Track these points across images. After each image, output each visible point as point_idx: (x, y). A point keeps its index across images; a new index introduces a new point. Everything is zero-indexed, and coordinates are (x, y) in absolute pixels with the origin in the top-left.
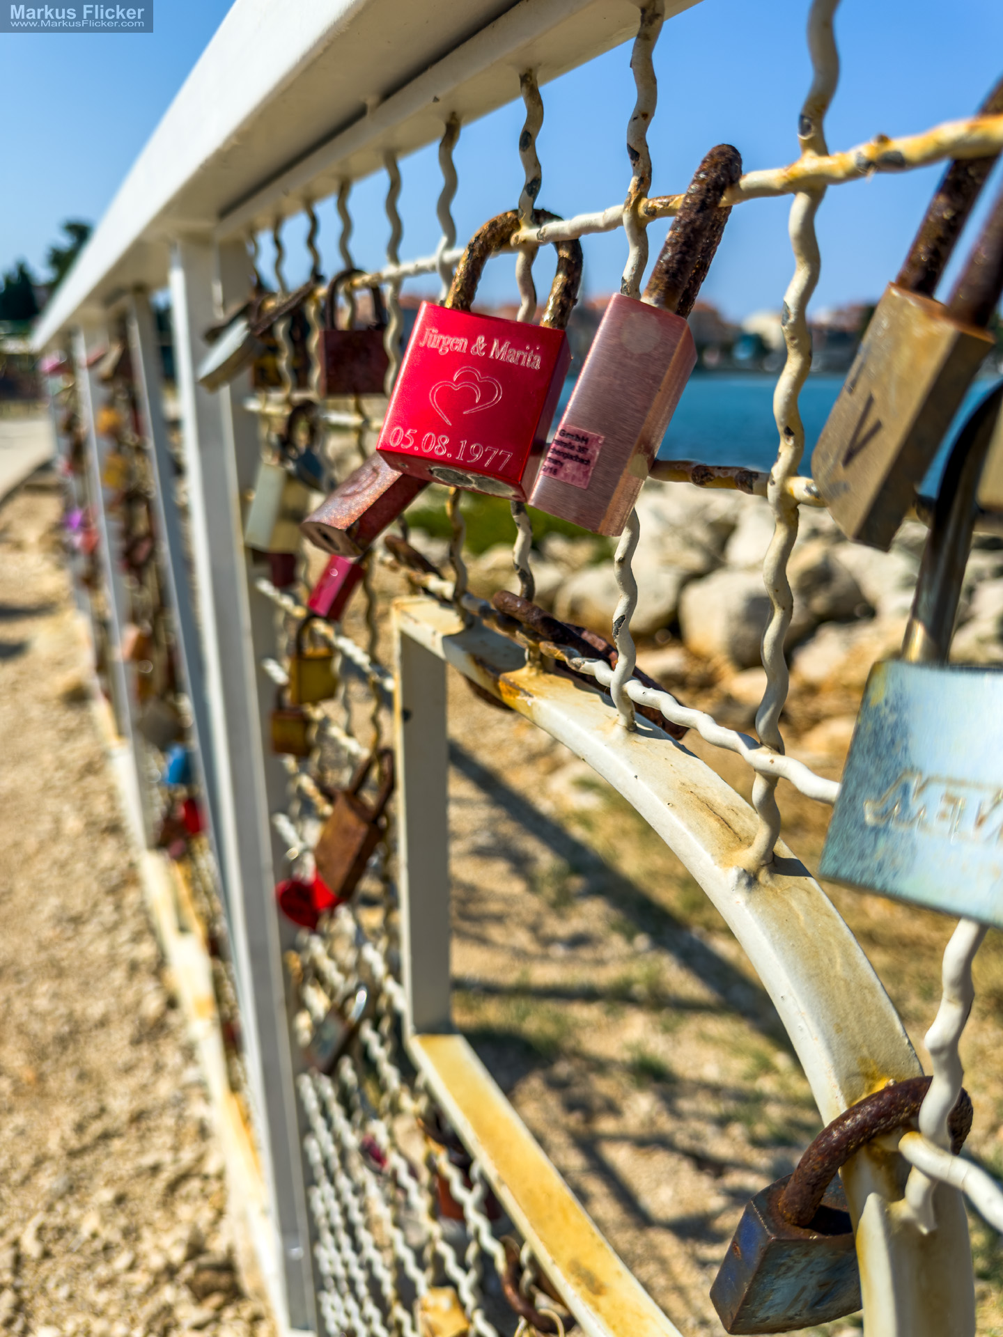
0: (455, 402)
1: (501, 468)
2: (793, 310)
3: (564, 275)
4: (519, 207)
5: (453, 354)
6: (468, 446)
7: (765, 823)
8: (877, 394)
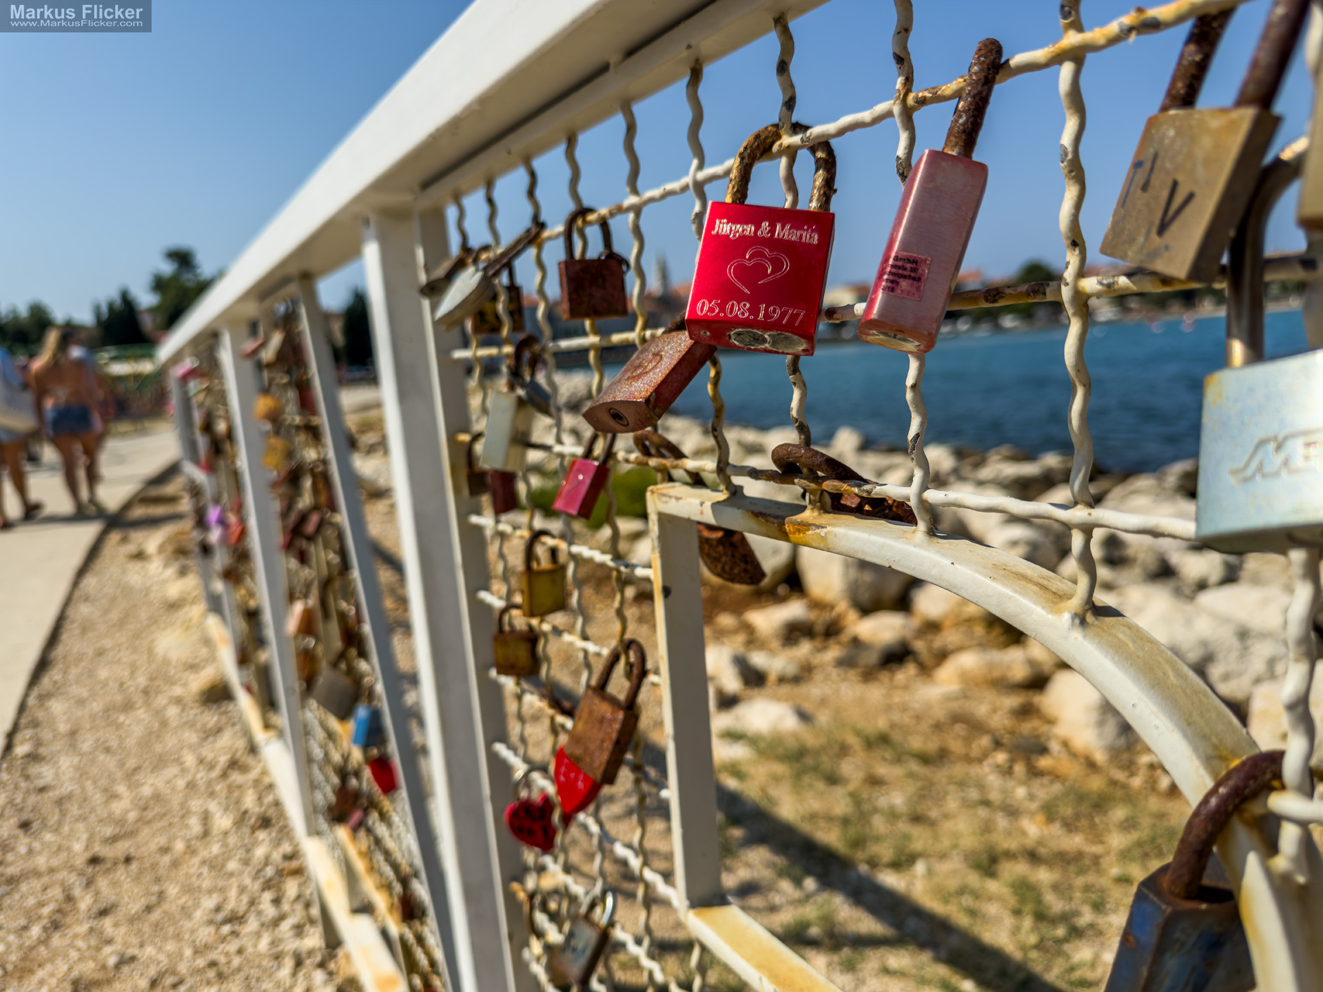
0: (749, 275)
1: (797, 324)
2: (1070, 149)
3: (824, 171)
4: (780, 120)
5: (743, 238)
6: (766, 310)
7: (1084, 572)
8: (1180, 178)
